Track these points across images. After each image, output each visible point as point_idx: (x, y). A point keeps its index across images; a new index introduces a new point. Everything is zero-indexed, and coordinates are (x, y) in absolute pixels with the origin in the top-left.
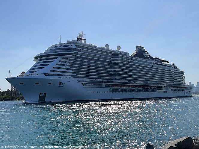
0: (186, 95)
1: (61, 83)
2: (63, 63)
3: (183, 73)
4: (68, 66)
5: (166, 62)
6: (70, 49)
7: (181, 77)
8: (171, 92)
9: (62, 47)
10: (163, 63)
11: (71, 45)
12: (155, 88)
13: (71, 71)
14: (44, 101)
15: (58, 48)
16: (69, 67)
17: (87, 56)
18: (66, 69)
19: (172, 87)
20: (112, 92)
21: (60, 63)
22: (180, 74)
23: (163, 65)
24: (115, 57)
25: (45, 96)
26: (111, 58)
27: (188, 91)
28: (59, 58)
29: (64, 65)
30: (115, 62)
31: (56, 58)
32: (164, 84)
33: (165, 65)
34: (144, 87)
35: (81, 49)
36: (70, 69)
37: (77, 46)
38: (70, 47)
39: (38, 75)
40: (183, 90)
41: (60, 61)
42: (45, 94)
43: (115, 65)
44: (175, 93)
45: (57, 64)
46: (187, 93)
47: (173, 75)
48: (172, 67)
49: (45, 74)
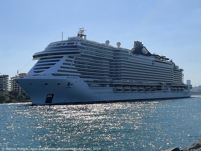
0: (186, 96)
1: (69, 83)
2: (69, 63)
3: (182, 70)
4: (73, 65)
5: (165, 59)
6: (75, 47)
7: (180, 75)
8: (171, 92)
9: (65, 45)
10: (163, 60)
11: (76, 42)
12: (156, 88)
13: (76, 71)
14: (51, 103)
15: (61, 45)
16: (74, 67)
17: (91, 54)
18: (72, 68)
19: (172, 87)
20: (115, 93)
21: (66, 62)
22: (179, 72)
23: (162, 62)
24: (117, 54)
25: (53, 97)
26: (113, 56)
27: (187, 91)
28: (65, 57)
29: (70, 64)
30: (117, 60)
31: (62, 57)
32: (164, 83)
33: (164, 63)
34: (145, 86)
35: (85, 47)
36: (76, 69)
37: (81, 44)
38: (75, 44)
39: (45, 75)
40: (182, 90)
41: (66, 60)
42: (53, 95)
43: (117, 64)
44: (175, 93)
45: (64, 64)
46: (187, 93)
47: (173, 73)
48: (172, 65)
49: (53, 74)
